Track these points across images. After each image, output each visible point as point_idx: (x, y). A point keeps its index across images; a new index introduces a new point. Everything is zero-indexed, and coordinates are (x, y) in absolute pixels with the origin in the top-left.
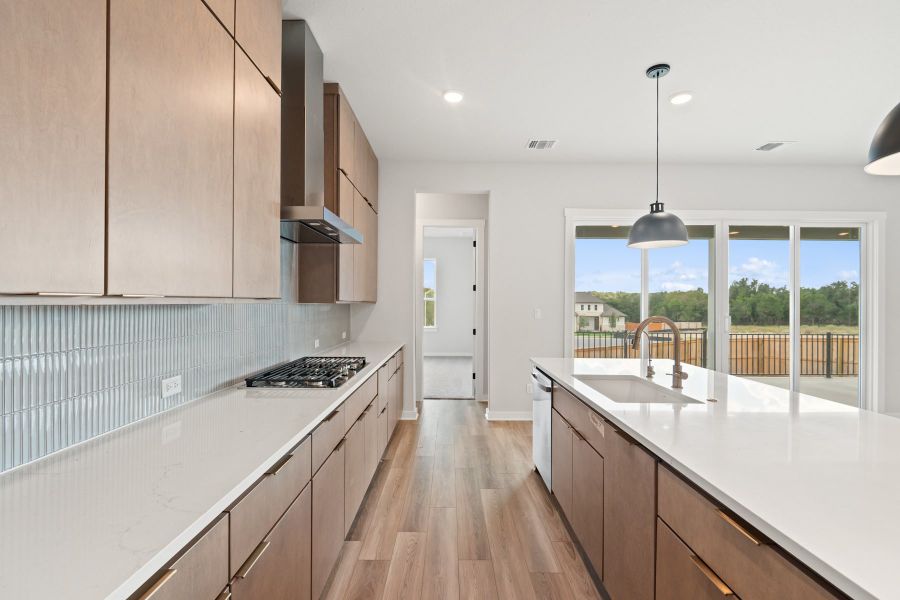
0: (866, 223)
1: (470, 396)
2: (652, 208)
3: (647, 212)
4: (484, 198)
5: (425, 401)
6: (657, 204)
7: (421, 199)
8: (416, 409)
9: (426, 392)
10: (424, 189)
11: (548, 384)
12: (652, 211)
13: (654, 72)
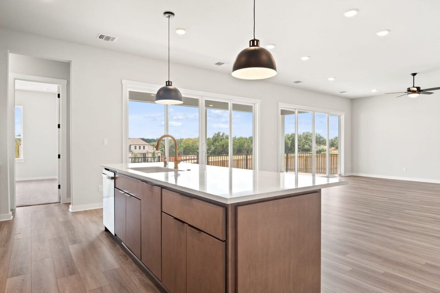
0: (255, 104)
1: (57, 200)
2: (167, 84)
3: (164, 85)
4: (67, 65)
5: (17, 208)
6: (169, 82)
7: (12, 58)
8: (10, 213)
9: (17, 203)
10: (14, 51)
11: (112, 175)
12: (167, 85)
13: (167, 15)
